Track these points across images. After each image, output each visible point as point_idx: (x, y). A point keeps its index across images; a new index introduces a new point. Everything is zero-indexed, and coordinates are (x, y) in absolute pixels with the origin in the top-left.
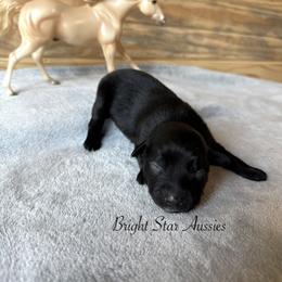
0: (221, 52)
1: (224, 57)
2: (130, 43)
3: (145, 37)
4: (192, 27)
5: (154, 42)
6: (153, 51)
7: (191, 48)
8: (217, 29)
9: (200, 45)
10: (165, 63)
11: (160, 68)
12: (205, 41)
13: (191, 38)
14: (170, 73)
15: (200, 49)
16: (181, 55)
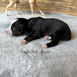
0: (74, 10)
1: (75, 12)
2: (44, 5)
3: (49, 4)
4: (64, 2)
5: (52, 5)
6: (51, 8)
7: (64, 8)
8: (73, 3)
9: (67, 7)
10: (55, 12)
11: (53, 13)
12: (69, 6)
13: (64, 5)
14: (56, 15)
15: (67, 9)
16: (60, 10)
